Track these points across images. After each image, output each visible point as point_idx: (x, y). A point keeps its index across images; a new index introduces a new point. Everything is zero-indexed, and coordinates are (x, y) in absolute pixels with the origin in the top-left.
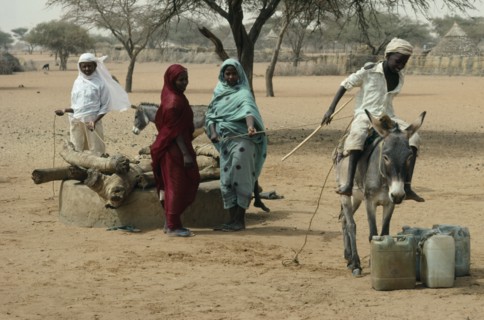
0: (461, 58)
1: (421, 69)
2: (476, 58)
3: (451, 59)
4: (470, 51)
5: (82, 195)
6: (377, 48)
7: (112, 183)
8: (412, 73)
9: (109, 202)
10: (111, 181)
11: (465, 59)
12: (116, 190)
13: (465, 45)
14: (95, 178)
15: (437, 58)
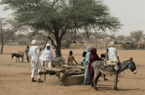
0: (94, 44)
1: (82, 47)
2: (98, 44)
3: (91, 44)
4: (96, 42)
5: (52, 78)
6: (69, 41)
7: (62, 75)
8: (79, 49)
9: (61, 79)
10: (61, 74)
11: (95, 44)
12: (63, 76)
13: (95, 40)
14: (58, 73)
15: (87, 44)
